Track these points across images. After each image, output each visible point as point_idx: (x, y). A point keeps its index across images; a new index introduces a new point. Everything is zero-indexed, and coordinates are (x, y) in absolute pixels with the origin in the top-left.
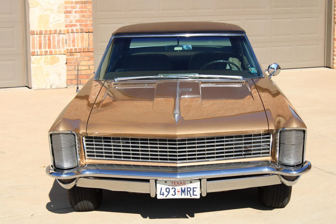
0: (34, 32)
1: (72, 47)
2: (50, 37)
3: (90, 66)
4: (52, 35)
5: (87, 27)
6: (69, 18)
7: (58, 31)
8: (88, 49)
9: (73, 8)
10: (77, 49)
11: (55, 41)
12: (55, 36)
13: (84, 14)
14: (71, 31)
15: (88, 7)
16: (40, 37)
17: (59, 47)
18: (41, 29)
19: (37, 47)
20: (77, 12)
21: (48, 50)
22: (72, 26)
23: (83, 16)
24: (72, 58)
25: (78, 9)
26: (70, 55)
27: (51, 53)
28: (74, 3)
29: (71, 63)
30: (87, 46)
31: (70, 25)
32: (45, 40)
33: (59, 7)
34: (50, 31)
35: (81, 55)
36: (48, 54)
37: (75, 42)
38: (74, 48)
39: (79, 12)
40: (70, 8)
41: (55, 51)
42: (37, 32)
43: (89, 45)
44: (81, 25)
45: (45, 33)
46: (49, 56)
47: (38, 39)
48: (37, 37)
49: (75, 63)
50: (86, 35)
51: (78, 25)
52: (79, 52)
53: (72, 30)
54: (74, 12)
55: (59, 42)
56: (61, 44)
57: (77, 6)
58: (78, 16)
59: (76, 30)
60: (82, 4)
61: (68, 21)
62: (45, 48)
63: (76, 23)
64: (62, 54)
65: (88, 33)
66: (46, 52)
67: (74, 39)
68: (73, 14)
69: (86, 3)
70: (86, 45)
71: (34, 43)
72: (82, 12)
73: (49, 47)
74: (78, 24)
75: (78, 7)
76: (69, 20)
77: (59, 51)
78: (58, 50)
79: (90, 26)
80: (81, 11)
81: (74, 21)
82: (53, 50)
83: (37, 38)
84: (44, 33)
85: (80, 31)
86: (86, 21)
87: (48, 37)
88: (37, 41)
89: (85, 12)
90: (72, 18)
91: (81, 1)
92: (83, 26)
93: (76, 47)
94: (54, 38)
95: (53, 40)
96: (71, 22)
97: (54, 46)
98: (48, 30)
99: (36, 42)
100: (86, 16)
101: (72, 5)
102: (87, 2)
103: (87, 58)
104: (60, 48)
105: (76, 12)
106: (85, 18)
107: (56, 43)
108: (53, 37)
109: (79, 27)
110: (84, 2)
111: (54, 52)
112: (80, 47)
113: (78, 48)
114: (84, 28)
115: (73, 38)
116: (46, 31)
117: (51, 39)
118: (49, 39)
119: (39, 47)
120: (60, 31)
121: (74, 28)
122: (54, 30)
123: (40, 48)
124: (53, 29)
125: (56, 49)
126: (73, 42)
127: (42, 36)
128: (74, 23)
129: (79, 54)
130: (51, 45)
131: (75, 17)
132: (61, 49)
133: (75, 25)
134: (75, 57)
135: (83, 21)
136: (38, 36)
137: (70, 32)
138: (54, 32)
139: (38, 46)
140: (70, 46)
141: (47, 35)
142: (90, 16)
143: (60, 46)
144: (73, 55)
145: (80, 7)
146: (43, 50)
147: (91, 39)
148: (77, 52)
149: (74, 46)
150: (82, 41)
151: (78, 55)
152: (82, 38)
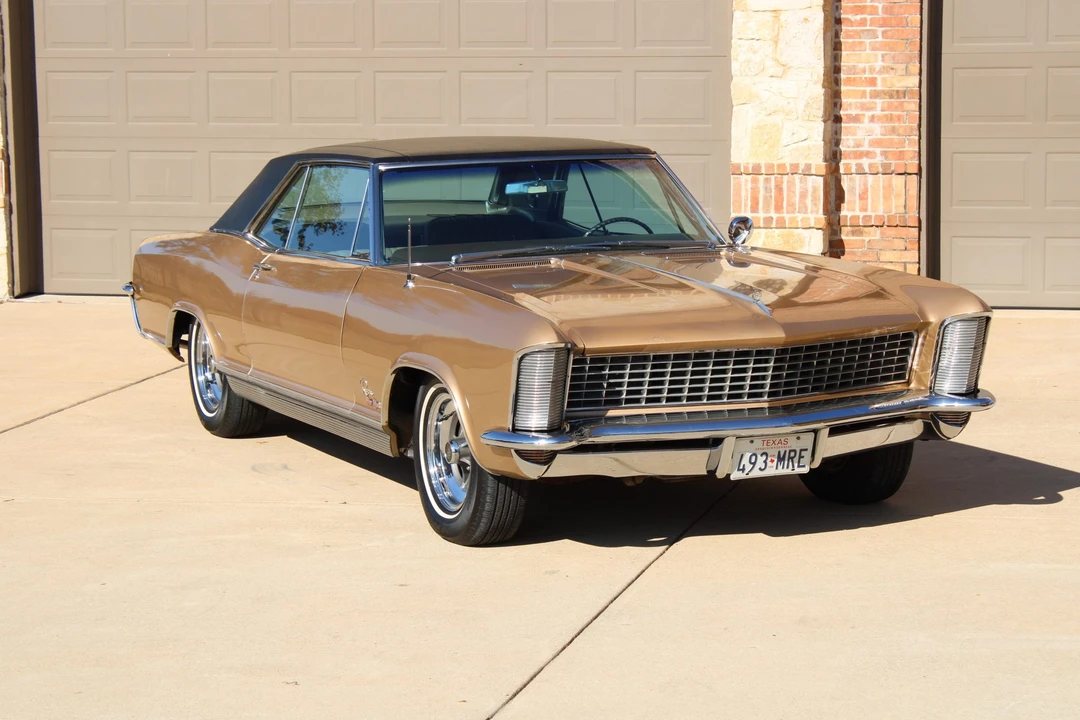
0: (738, 166)
1: (857, 213)
2: (782, 182)
3: (909, 266)
4: (785, 177)
5: (903, 159)
6: (854, 134)
7: (802, 167)
8: (903, 217)
9: (864, 107)
10: (870, 217)
11: (794, 192)
12: (794, 179)
13: (897, 124)
14: (856, 170)
15: (905, 105)
16: (755, 181)
17: (804, 209)
18: (758, 162)
19: (746, 205)
20: (876, 119)
21: (775, 216)
22: (860, 155)
23: (893, 130)
24: (856, 241)
25: (878, 112)
26: (853, 233)
27: (781, 225)
28: (868, 95)
29: (854, 253)
30: (902, 210)
31: (856, 152)
32: (766, 189)
33: (807, 105)
34: (781, 166)
35: (882, 233)
36: (774, 225)
37: (867, 199)
38: (862, 215)
39: (880, 119)
40: (856, 108)
41: (792, 220)
42: (746, 168)
43: (905, 207)
44: (884, 154)
45: (766, 170)
46: (778, 231)
47: (749, 186)
48: (746, 181)
49: (864, 254)
50: (898, 181)
51: (878, 154)
52: (877, 226)
53: (859, 166)
54: (866, 120)
55: (803, 196)
56: (809, 202)
57: (875, 103)
58: (877, 129)
59: (870, 165)
60: (891, 97)
61: (852, 143)
62: (767, 210)
63: (871, 149)
64: (810, 228)
65: (903, 176)
66: (769, 220)
67: (865, 191)
68: (866, 124)
69: (902, 96)
70: (896, 207)
71: (740, 196)
72: (890, 118)
73: (778, 208)
74: (878, 151)
75: (879, 107)
76: (854, 140)
77: (802, 220)
78: (800, 216)
79: (911, 159)
80: (886, 116)
81: (866, 143)
82: (787, 216)
83: (746, 185)
84: (763, 171)
85: (881, 170)
86: (902, 143)
87: (776, 182)
88: (747, 190)
89: (899, 118)
90: (860, 135)
91: (888, 92)
92: (890, 157)
93: (869, 213)
94: (791, 184)
95: (789, 188)
96: (858, 146)
97: (791, 205)
98: (776, 163)
99: (743, 193)
100: (901, 132)
101: (863, 100)
102: (904, 93)
103: (900, 244)
104: (806, 212)
105: (872, 119)
106: (899, 135)
107: (797, 199)
108: (788, 182)
109: (879, 160)
110: (898, 91)
111: (790, 223)
112: (880, 213)
113: (873, 215)
114: (893, 162)
115: (862, 187)
116: (770, 166)
117: (785, 186)
118: (779, 188)
119: (752, 207)
120: (808, 167)
121: (865, 162)
122: (791, 165)
123: (754, 209)
124: (788, 161)
125: (797, 214)
126: (863, 197)
127: (761, 178)
128: (866, 148)
129: (878, 230)
130: (782, 203)
131: (870, 132)
132: (809, 215)
133: (867, 154)
134: (867, 239)
135: (891, 143)
136: (750, 177)
137: (853, 171)
138: (791, 169)
139: (749, 203)
140: (854, 210)
141: (773, 177)
142: (912, 129)
143: (806, 207)
144: (861, 233)
145: (886, 105)
146: (761, 215)
147: (914, 192)
148: (872, 226)
149: (866, 210)
150: (887, 198)
151: (875, 235)
152: (888, 188)
